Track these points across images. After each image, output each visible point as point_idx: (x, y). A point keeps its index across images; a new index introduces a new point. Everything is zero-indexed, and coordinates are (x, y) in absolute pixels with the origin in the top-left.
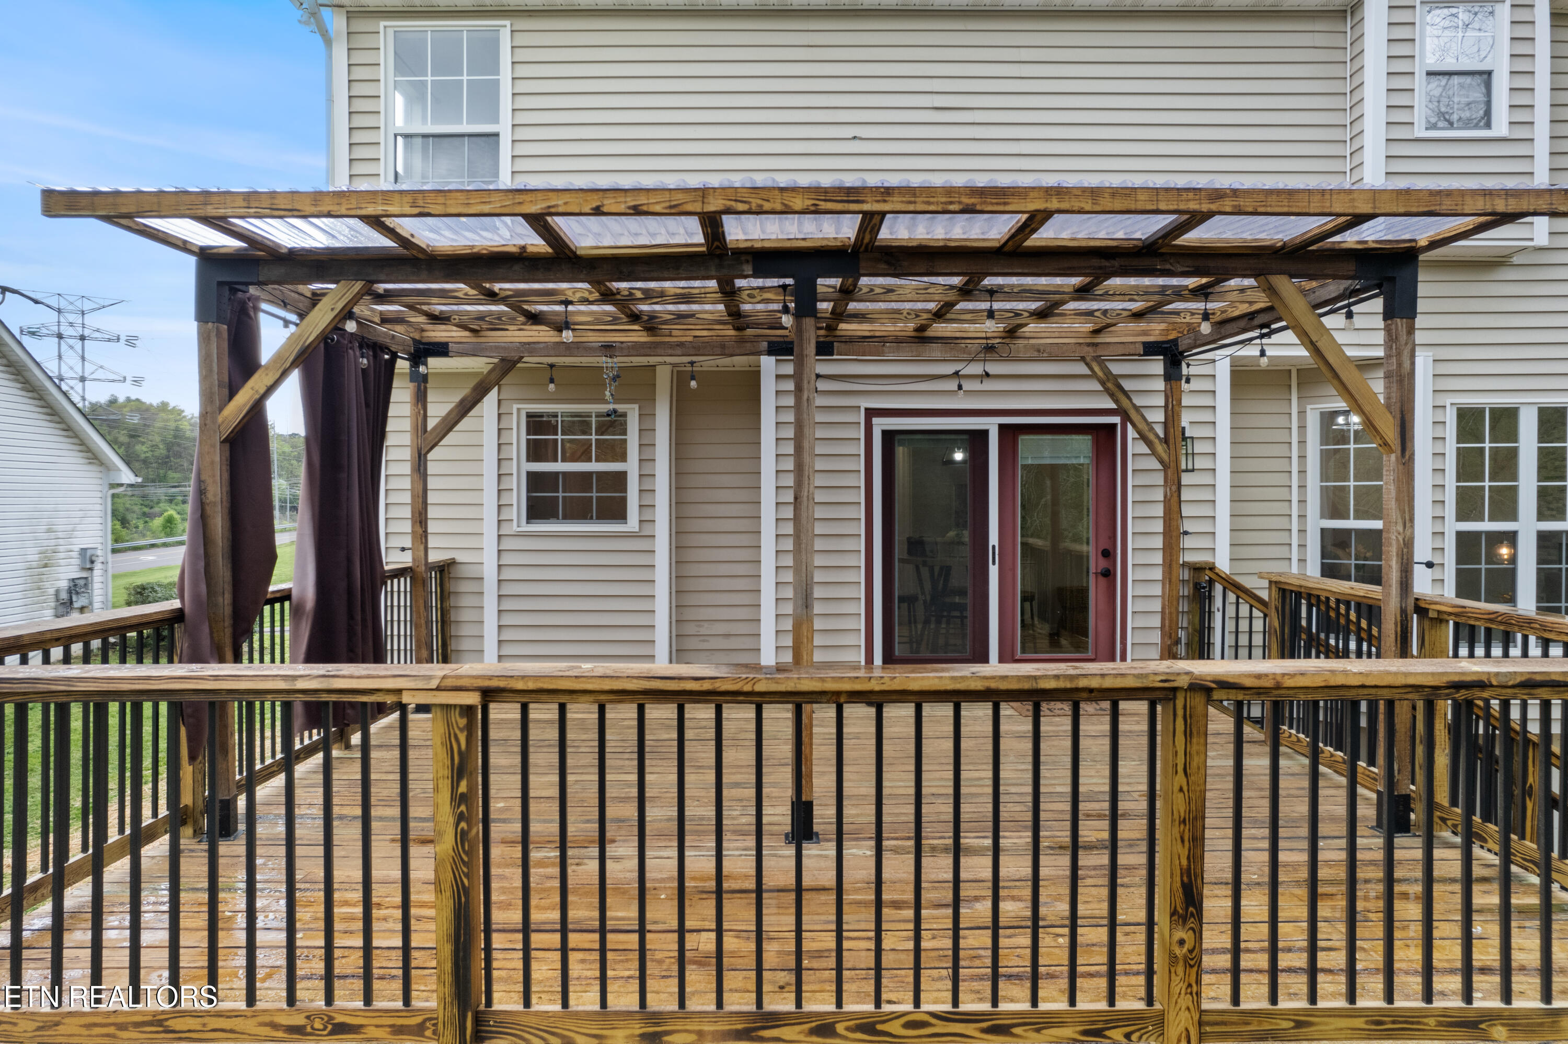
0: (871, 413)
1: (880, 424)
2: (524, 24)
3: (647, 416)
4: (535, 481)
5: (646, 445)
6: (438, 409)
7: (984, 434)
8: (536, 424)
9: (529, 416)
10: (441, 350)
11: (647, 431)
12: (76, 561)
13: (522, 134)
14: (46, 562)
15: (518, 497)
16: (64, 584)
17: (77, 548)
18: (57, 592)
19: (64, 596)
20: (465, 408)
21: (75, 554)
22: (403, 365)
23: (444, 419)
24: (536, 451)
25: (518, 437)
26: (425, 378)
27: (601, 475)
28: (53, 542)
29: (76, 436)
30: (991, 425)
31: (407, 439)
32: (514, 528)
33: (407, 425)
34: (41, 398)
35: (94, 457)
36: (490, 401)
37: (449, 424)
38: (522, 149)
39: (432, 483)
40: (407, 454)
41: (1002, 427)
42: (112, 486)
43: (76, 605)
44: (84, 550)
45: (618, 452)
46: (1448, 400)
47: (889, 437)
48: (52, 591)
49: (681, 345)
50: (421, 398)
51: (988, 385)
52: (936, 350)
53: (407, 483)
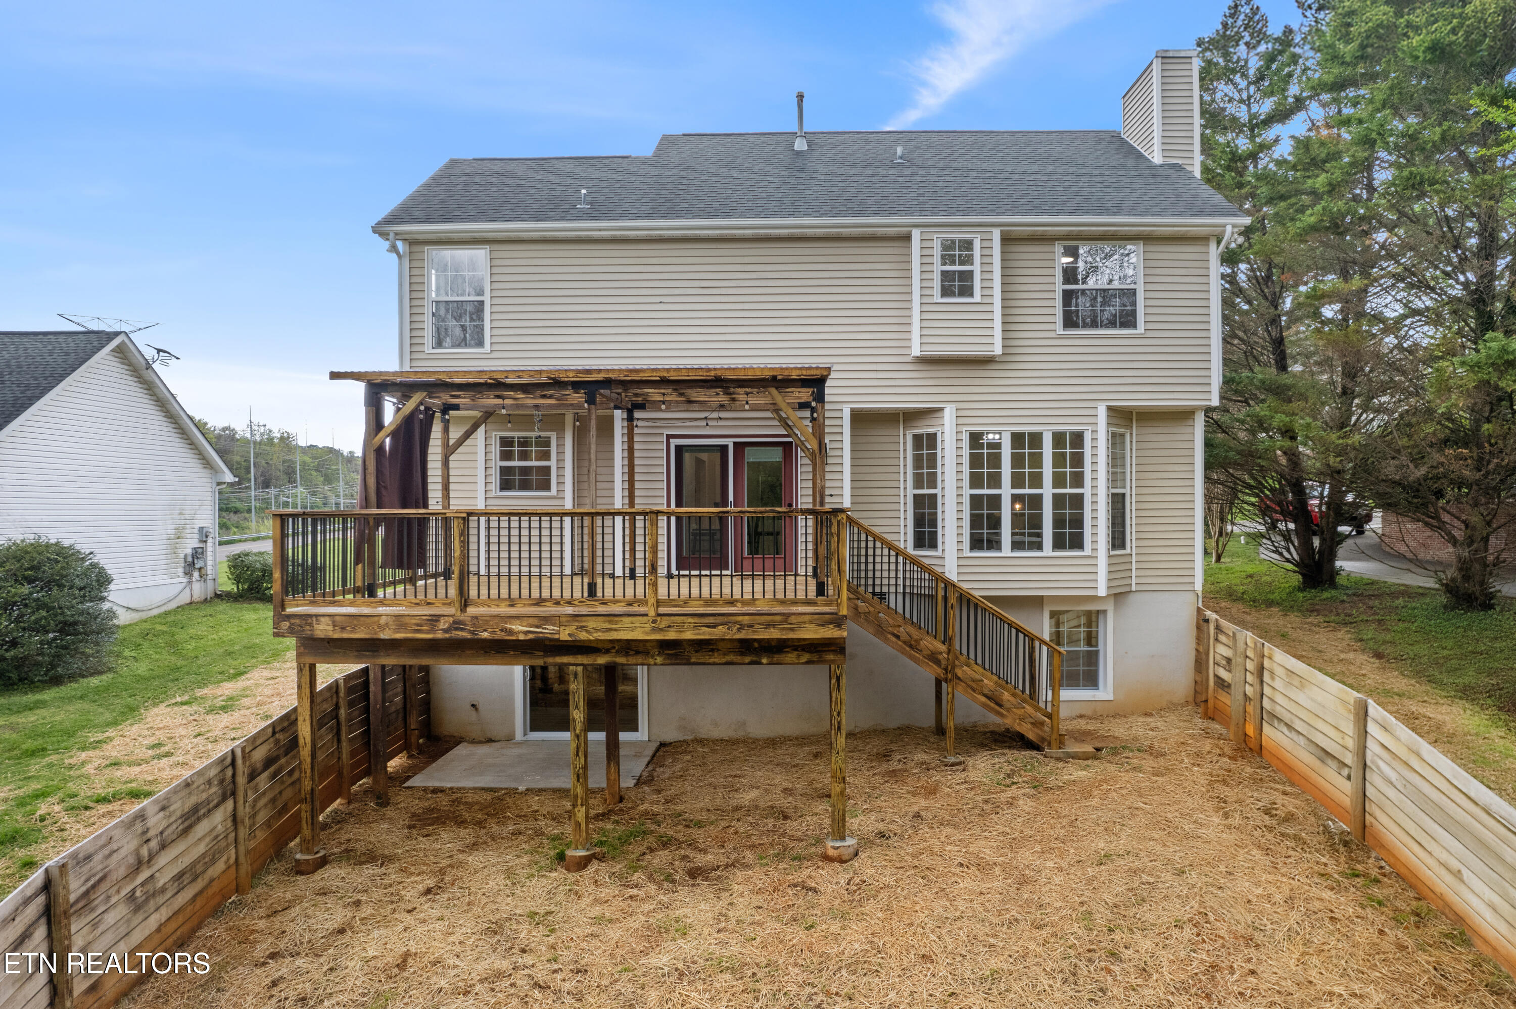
0: (669, 437)
1: (674, 442)
2: (496, 247)
3: (561, 438)
4: (504, 471)
5: (560, 453)
6: (455, 435)
7: (727, 446)
8: (506, 442)
9: (501, 438)
10: (456, 407)
11: (560, 446)
12: (197, 536)
13: (496, 301)
14: (179, 536)
15: (495, 479)
16: (189, 551)
17: (197, 526)
18: (186, 556)
19: (190, 559)
20: (467, 435)
21: (196, 531)
22: (438, 415)
23: (458, 440)
24: (506, 456)
25: (496, 449)
26: (448, 421)
27: (538, 467)
28: (183, 522)
29: (197, 449)
30: (729, 442)
31: (439, 450)
32: (493, 494)
33: (439, 443)
34: (176, 423)
35: (207, 463)
36: (481, 431)
37: (460, 442)
38: (495, 309)
39: (451, 472)
40: (439, 457)
41: (735, 443)
42: (219, 484)
43: (197, 566)
44: (201, 529)
45: (546, 456)
46: (964, 429)
47: (679, 449)
48: (182, 556)
49: (572, 405)
50: (446, 430)
51: (721, 423)
52: (696, 407)
53: (439, 472)
